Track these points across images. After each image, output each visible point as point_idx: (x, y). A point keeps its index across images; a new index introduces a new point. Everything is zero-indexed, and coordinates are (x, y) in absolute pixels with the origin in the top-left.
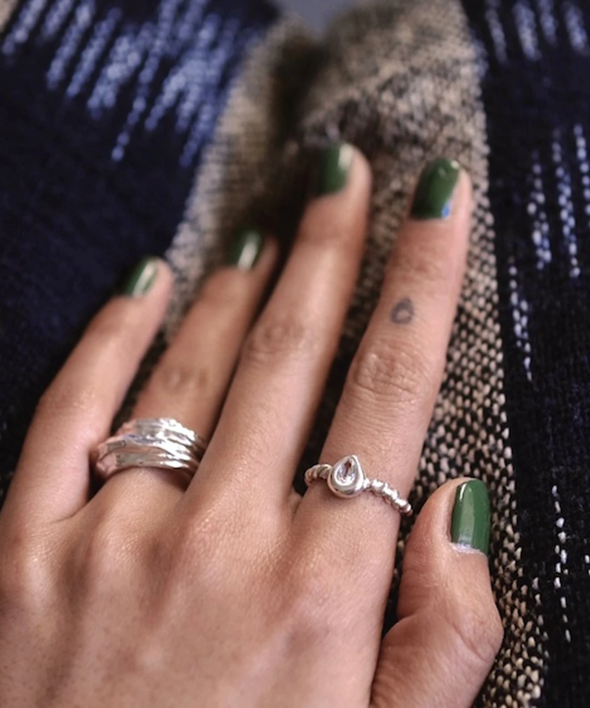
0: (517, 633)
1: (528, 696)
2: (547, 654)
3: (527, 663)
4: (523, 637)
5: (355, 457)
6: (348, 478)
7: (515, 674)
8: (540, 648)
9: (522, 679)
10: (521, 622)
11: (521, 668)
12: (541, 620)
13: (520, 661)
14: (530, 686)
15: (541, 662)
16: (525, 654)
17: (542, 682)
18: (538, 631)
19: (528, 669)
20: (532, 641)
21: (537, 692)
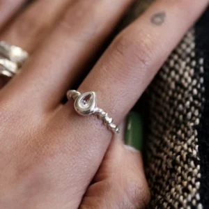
0: (186, 85)
1: (192, 124)
2: (203, 99)
3: (192, 104)
4: (190, 88)
5: (94, 93)
6: (86, 105)
7: (185, 111)
8: (200, 95)
9: (189, 115)
10: (190, 80)
11: (189, 107)
12: (202, 80)
13: (188, 103)
14: (194, 118)
15: (200, 105)
16: (191, 99)
17: (200, 116)
18: (199, 86)
19: (193, 108)
20: (195, 91)
21: (198, 121)
